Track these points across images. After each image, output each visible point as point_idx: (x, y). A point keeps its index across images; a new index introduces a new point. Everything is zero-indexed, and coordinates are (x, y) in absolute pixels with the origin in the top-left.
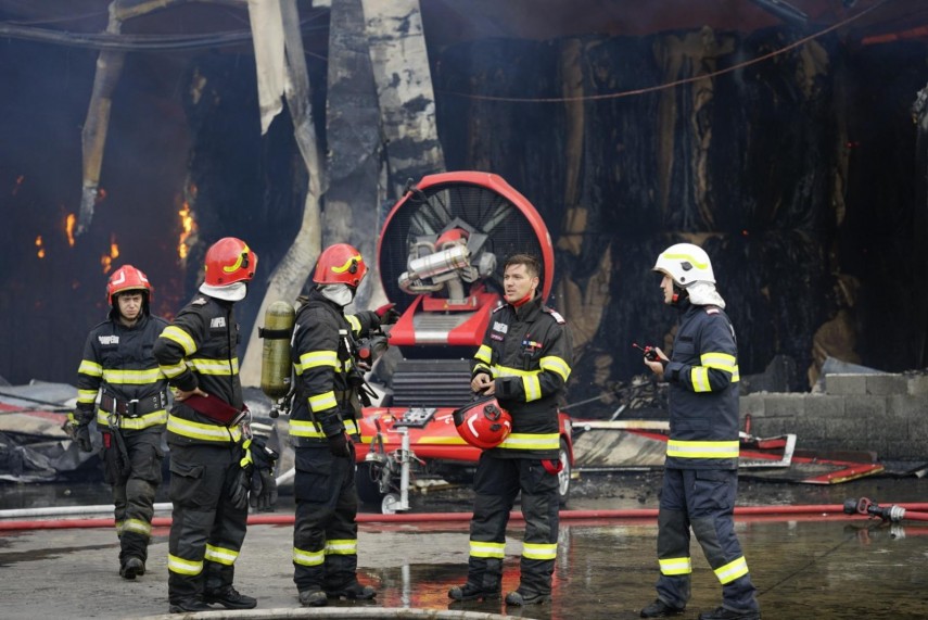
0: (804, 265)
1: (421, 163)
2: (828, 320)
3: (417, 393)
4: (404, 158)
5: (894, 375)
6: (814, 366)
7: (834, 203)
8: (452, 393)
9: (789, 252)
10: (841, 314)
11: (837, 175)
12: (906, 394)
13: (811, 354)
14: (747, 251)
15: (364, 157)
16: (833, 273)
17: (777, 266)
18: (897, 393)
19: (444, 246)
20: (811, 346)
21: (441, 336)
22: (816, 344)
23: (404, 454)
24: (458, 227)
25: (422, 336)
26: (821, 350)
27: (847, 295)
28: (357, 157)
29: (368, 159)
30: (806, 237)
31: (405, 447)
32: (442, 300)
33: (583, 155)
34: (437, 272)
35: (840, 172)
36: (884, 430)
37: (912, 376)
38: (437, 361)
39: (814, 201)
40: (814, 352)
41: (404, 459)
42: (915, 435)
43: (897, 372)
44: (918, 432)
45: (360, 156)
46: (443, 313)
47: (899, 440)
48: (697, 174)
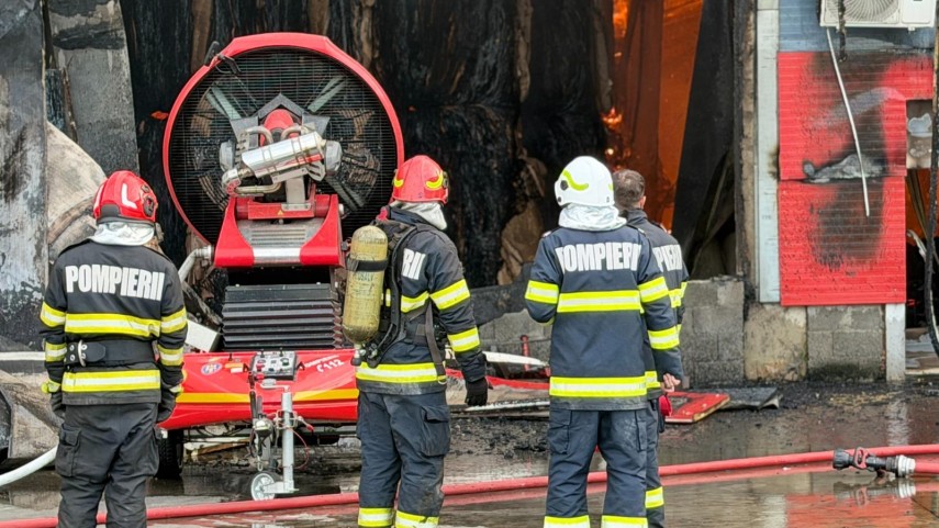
0: (490, 148)
1: (92, 21)
2: (518, 213)
3: (258, 330)
4: (69, 15)
5: (701, 282)
6: (504, 269)
7: (519, 73)
8: (307, 329)
9: (473, 133)
10: (531, 205)
11: (521, 39)
12: (716, 305)
13: (500, 255)
14: (419, 131)
15: (22, 13)
16: (520, 157)
17: (459, 149)
18: (705, 304)
19: (284, 134)
20: (499, 245)
21: (290, 253)
22: (505, 242)
23: (287, 417)
24: (281, 107)
25: (263, 254)
26: (511, 250)
27: (538, 182)
28: (14, 12)
29: (27, 14)
30: (491, 114)
31: (287, 407)
32: (277, 205)
33: (214, 13)
34: (279, 168)
35: (523, 34)
36: (690, 350)
37: (722, 283)
38: (284, 287)
39: (499, 71)
40: (502, 251)
41: (287, 424)
42: (727, 355)
43: (704, 279)
44: (730, 350)
45: (17, 13)
46: (273, 221)
47: (708, 360)
48: (359, 37)
